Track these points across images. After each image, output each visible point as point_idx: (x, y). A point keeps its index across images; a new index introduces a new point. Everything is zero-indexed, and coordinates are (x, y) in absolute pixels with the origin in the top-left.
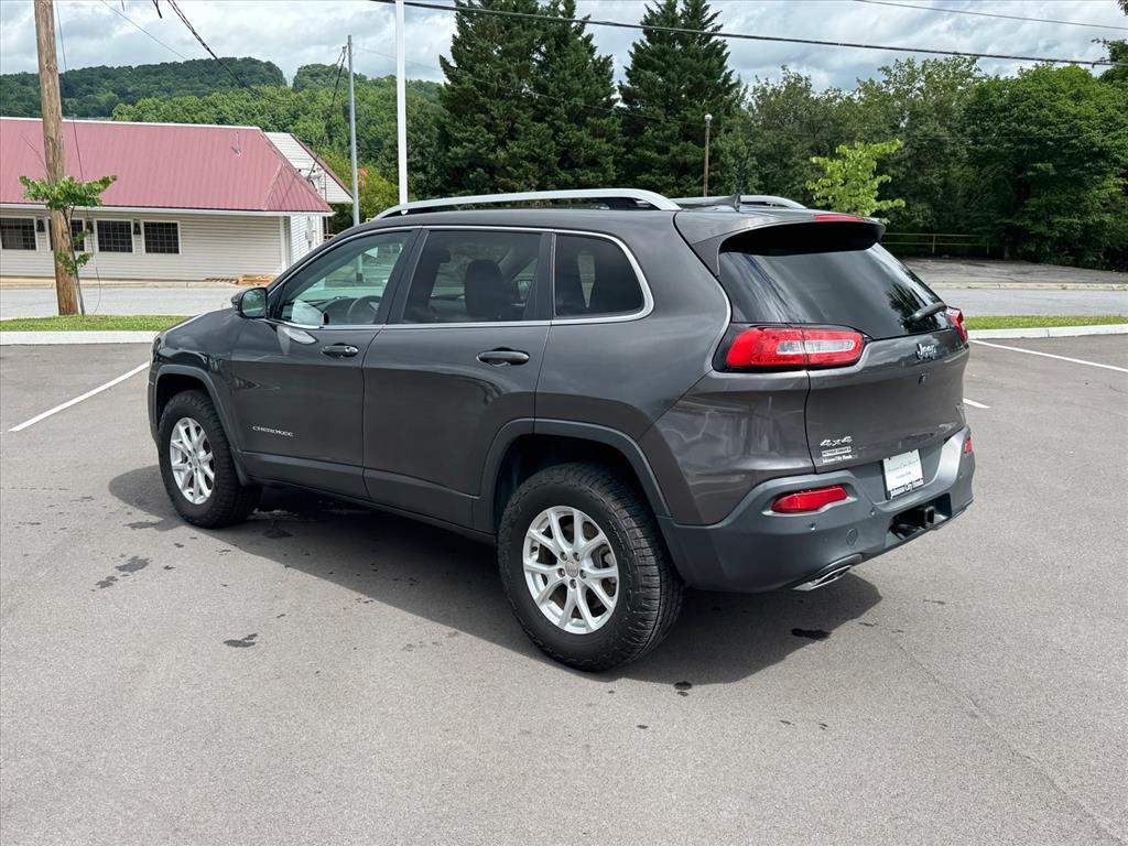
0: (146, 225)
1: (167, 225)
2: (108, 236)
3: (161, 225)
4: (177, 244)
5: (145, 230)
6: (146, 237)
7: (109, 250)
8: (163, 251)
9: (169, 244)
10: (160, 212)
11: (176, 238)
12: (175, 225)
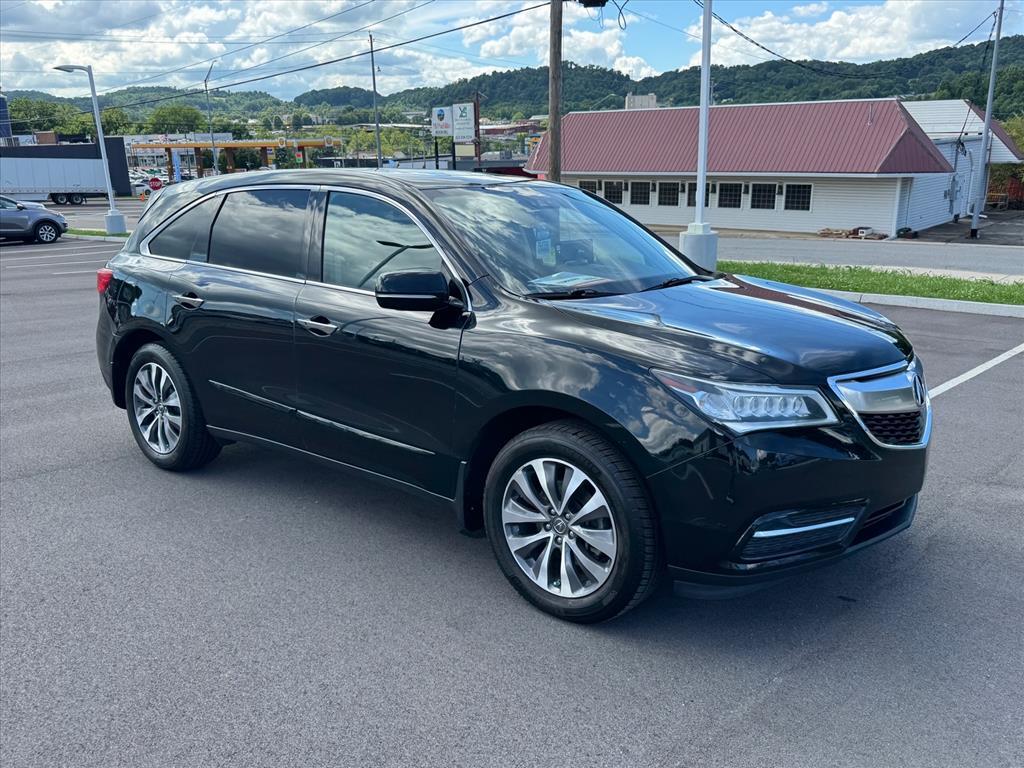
0: (788, 186)
1: (804, 186)
2: (759, 196)
3: (799, 186)
4: (809, 203)
5: (787, 191)
6: (787, 197)
7: (758, 207)
8: (798, 208)
9: (803, 203)
10: (798, 175)
11: (809, 198)
12: (810, 186)
